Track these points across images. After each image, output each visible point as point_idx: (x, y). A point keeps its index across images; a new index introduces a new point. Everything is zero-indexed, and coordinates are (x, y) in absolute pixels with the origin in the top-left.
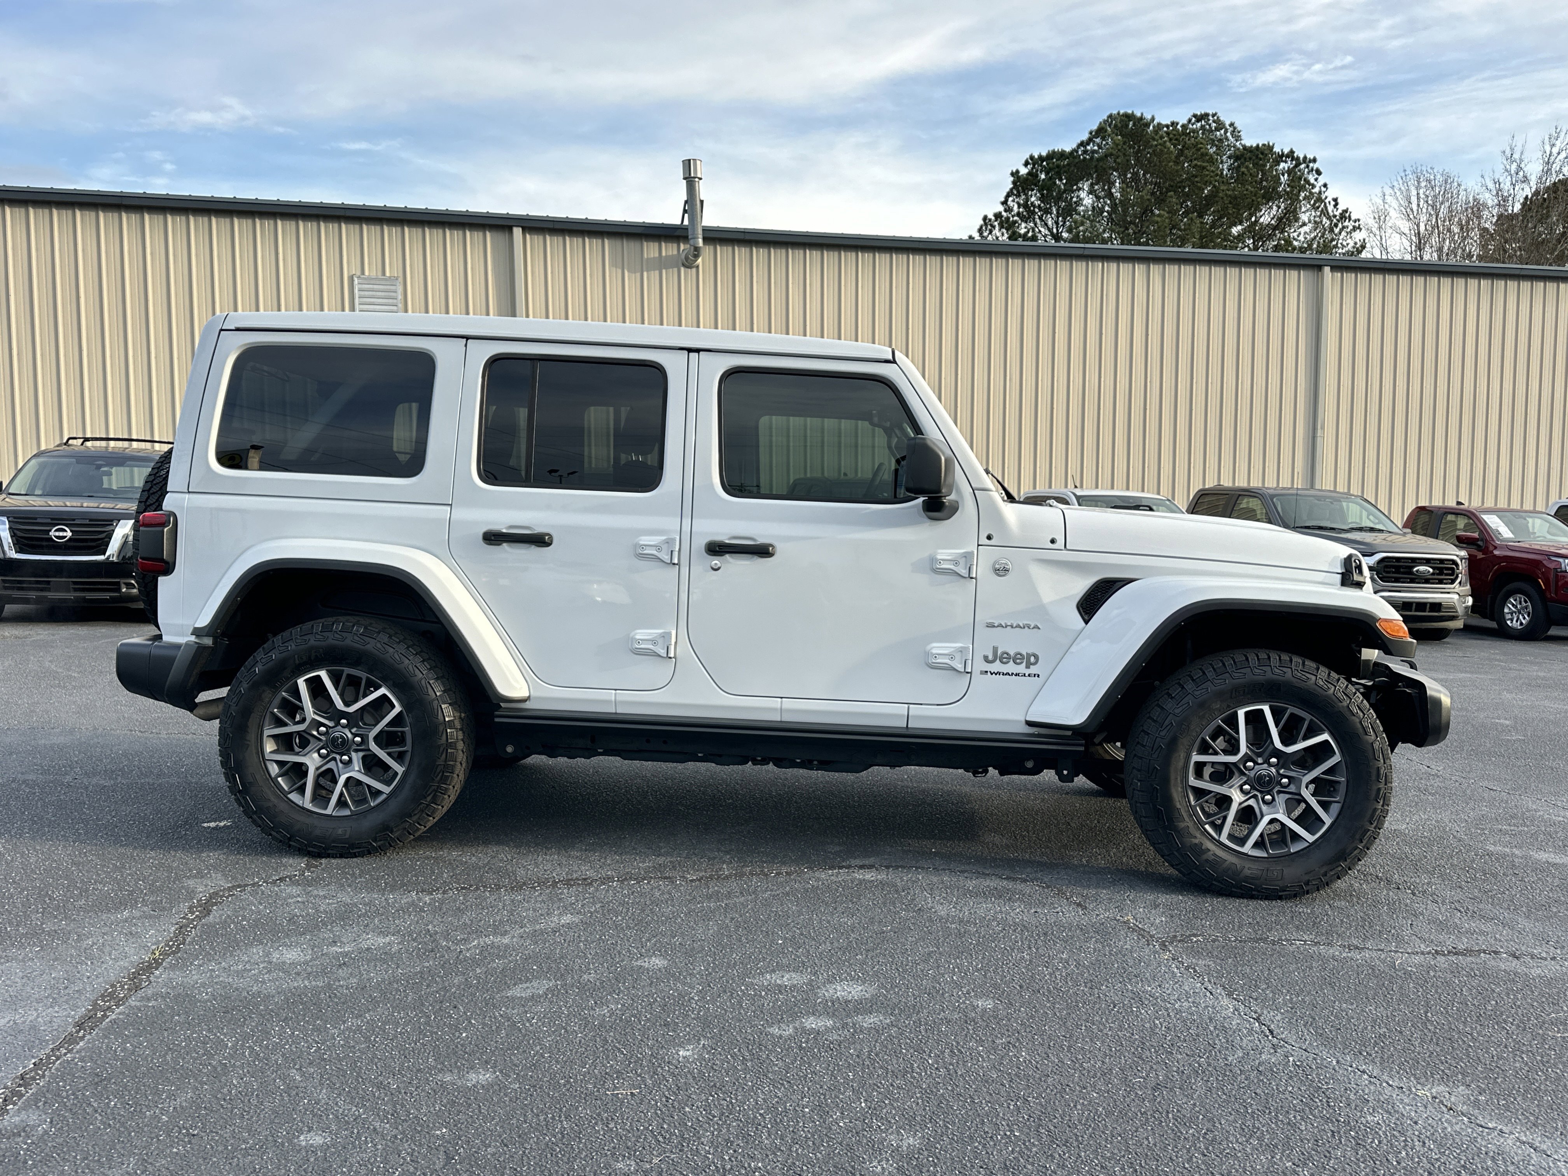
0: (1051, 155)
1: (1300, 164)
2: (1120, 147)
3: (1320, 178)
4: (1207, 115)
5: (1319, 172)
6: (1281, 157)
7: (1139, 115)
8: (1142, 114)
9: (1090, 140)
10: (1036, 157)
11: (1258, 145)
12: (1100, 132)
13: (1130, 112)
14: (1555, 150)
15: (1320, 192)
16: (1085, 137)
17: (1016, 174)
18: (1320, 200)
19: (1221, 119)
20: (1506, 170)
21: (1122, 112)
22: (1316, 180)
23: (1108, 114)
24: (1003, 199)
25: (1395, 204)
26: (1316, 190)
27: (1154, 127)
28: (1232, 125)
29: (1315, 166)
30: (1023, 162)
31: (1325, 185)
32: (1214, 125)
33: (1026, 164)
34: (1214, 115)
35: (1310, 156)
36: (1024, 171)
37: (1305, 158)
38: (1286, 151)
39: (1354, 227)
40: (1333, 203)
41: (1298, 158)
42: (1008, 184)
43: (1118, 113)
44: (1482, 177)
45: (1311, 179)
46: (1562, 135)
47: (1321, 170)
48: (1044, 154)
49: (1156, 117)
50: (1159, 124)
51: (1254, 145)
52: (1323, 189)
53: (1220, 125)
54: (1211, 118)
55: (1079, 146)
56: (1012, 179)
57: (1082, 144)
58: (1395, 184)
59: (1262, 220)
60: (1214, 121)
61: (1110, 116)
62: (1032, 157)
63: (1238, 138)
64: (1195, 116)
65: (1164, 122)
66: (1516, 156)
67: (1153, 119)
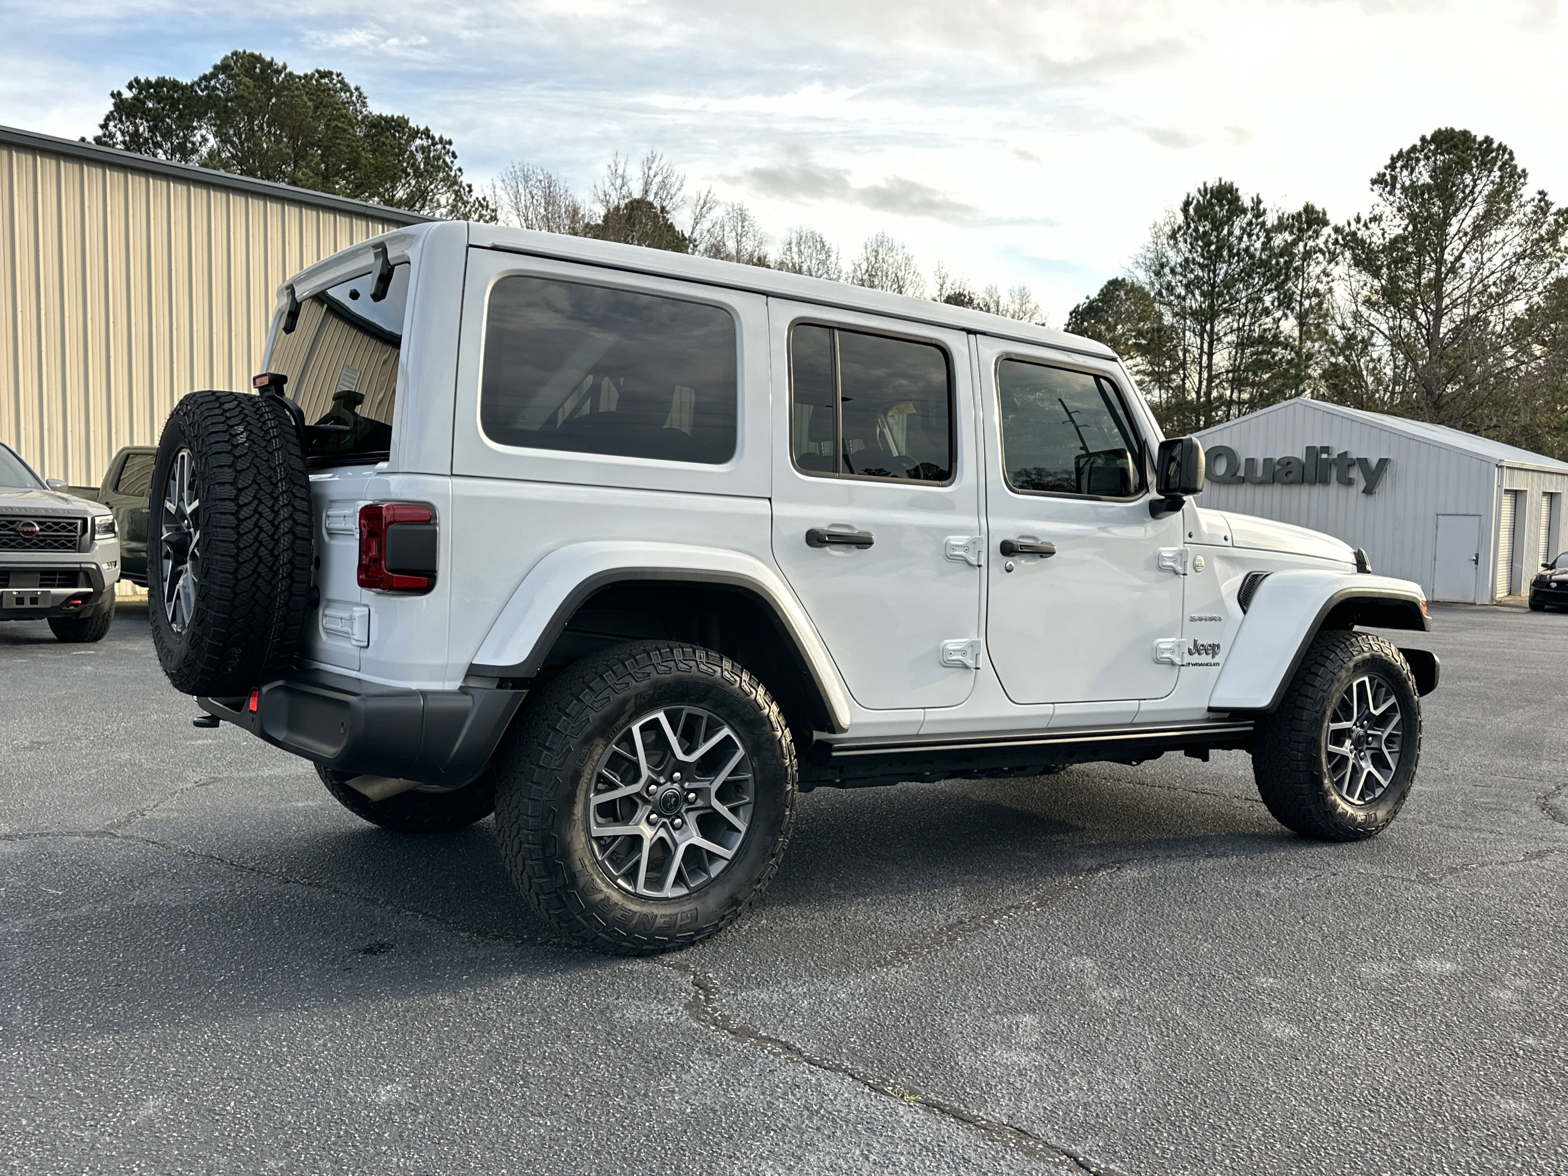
0: (161, 83)
1: (437, 144)
2: (251, 90)
3: (456, 161)
4: (331, 73)
5: (454, 156)
6: (415, 134)
7: (268, 59)
8: (272, 59)
9: (214, 75)
10: (143, 81)
11: (393, 116)
12: (224, 68)
13: (257, 53)
14: (652, 173)
15: (455, 176)
16: (208, 70)
17: (116, 96)
18: (455, 183)
19: (346, 80)
20: (612, 184)
21: (248, 51)
22: (452, 162)
23: (232, 50)
24: (102, 123)
25: (505, 198)
26: (453, 174)
27: (285, 75)
28: (357, 89)
29: (452, 148)
30: (127, 84)
31: (460, 170)
32: (339, 85)
33: (130, 87)
34: (338, 75)
35: (446, 137)
36: (127, 94)
37: (441, 139)
38: (422, 128)
39: (492, 217)
40: (467, 189)
41: (433, 138)
42: (109, 105)
43: (244, 52)
44: (595, 186)
45: (448, 159)
46: (657, 160)
47: (457, 154)
48: (153, 80)
49: (288, 65)
50: (291, 74)
51: (390, 116)
52: (459, 173)
53: (345, 87)
54: (334, 77)
55: (201, 79)
56: (113, 101)
57: (205, 78)
58: (506, 178)
59: (397, 196)
60: (339, 82)
61: (235, 53)
62: (137, 81)
63: (364, 105)
64: (318, 71)
65: (296, 73)
66: (620, 172)
67: (285, 67)
